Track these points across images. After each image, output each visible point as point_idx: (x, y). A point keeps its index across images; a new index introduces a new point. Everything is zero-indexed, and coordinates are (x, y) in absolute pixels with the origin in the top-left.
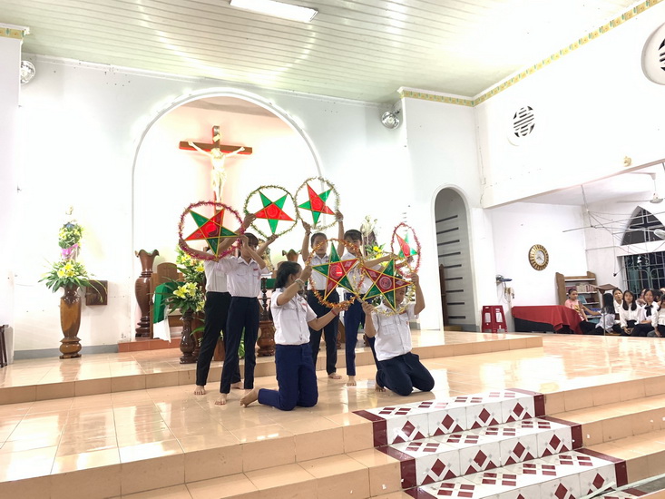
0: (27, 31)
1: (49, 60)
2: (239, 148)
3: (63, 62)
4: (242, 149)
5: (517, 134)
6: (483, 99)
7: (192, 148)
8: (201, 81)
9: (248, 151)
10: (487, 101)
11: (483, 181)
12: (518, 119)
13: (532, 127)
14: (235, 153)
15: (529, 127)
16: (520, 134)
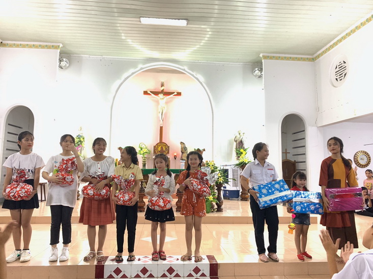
0: (61, 46)
1: (76, 57)
2: (174, 93)
3: (82, 57)
4: (175, 93)
5: (337, 79)
6: (318, 56)
7: (149, 94)
8: (147, 60)
9: (179, 94)
10: (321, 58)
11: (318, 109)
12: (338, 69)
13: (345, 74)
14: (172, 96)
15: (343, 75)
16: (338, 80)
